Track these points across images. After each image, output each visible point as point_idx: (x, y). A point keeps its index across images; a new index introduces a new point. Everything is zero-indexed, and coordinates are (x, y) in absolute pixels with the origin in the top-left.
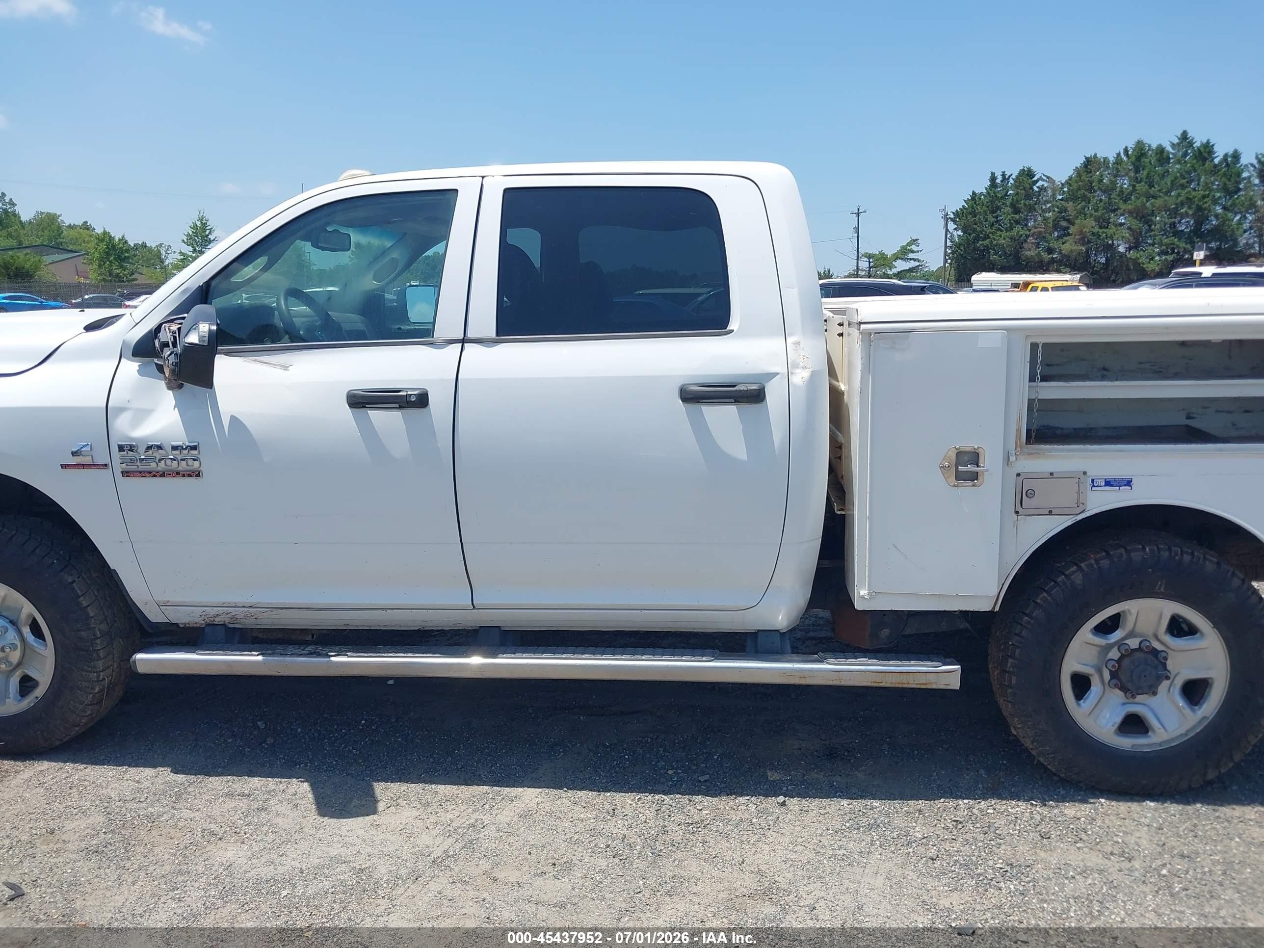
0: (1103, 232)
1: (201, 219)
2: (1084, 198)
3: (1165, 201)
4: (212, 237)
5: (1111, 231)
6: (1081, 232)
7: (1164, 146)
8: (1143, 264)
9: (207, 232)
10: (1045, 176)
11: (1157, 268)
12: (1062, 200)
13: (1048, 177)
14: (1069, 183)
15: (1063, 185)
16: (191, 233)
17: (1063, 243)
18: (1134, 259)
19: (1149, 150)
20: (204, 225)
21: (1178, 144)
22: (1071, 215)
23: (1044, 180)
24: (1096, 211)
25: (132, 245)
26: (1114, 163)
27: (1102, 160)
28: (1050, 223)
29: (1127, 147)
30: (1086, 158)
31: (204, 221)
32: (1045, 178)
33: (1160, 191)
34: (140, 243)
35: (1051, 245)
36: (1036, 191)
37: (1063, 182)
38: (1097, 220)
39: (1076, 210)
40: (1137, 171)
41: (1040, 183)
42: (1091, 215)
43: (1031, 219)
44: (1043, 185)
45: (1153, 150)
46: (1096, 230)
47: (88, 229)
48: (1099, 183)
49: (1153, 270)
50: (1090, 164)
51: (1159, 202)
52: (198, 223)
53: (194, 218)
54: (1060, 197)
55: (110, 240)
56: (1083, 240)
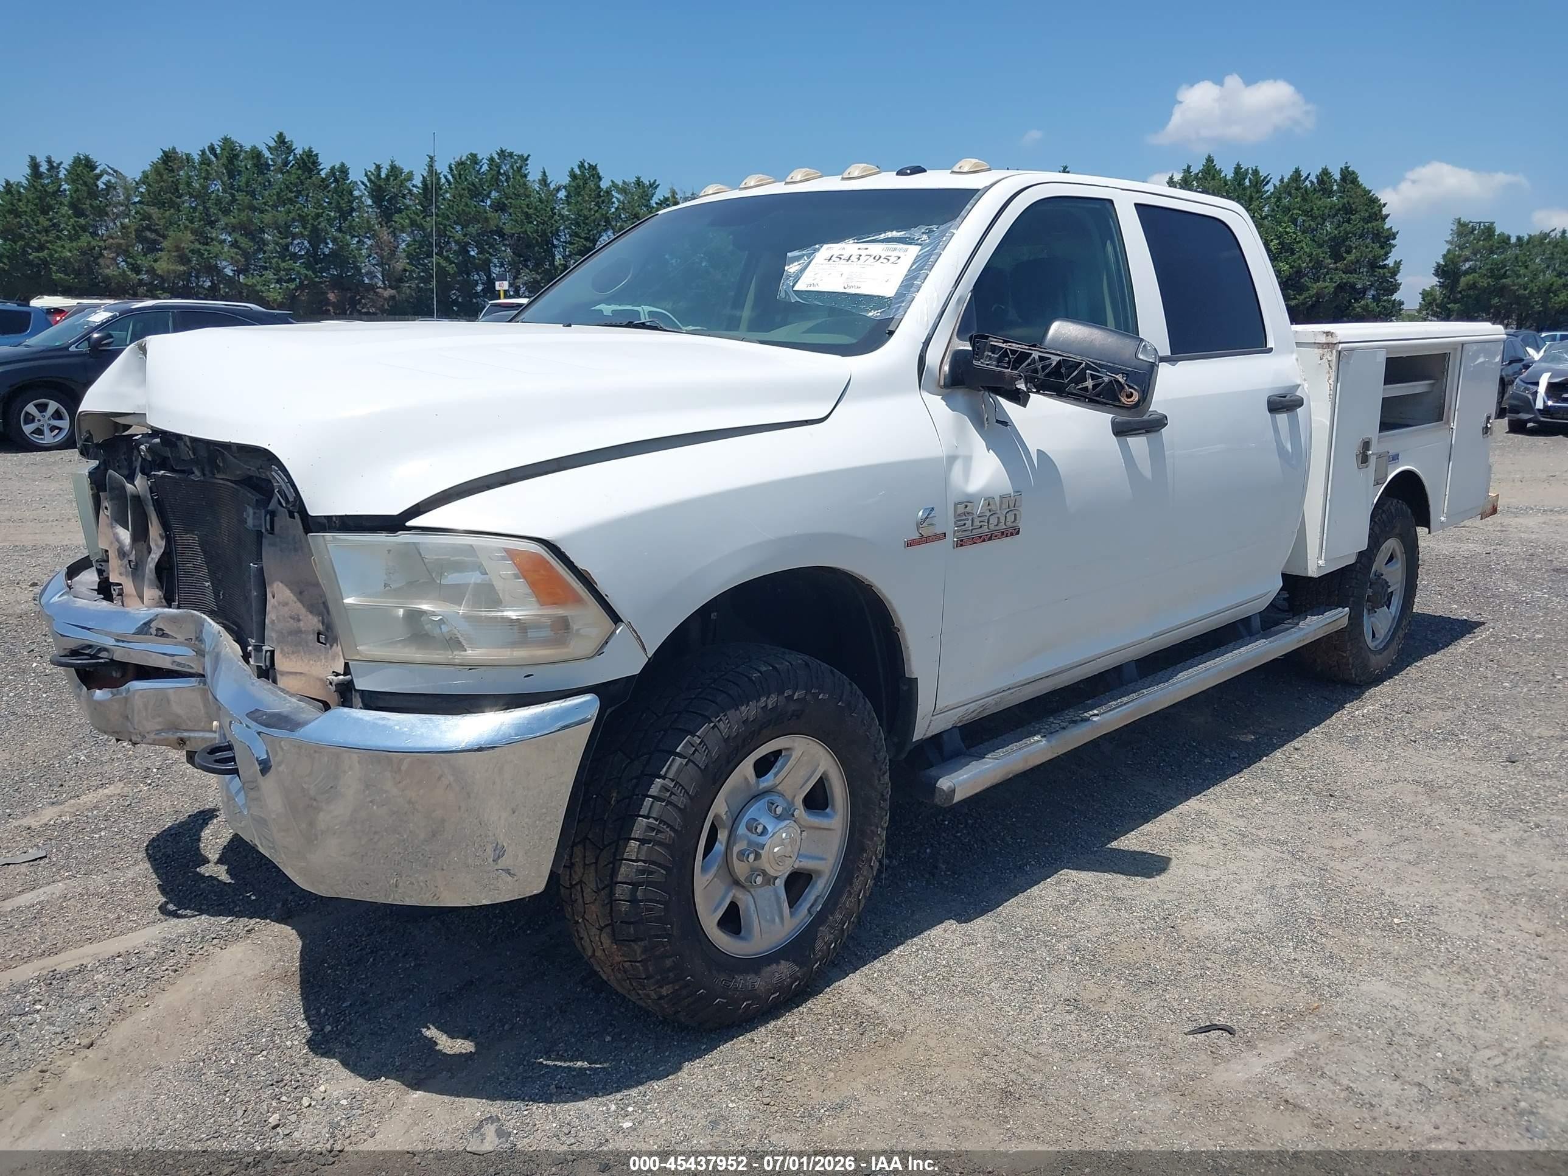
0: (206, 250)
2: (173, 205)
3: (274, 216)
5: (216, 249)
6: (178, 248)
7: (260, 149)
8: (262, 292)
10: (112, 169)
11: (279, 298)
12: (140, 202)
13: (115, 171)
14: (145, 179)
15: (137, 184)
17: (155, 261)
18: (250, 286)
19: (241, 151)
21: (276, 149)
22: (158, 225)
23: (109, 174)
24: (192, 222)
26: (201, 164)
27: (184, 157)
28: (131, 233)
29: (212, 144)
30: (164, 152)
32: (112, 172)
33: (265, 204)
35: (139, 262)
36: (102, 190)
37: (137, 180)
38: (194, 232)
39: (164, 218)
40: (231, 175)
41: (105, 178)
42: (186, 227)
43: (101, 226)
44: (109, 181)
45: (246, 152)
46: (197, 246)
48: (188, 186)
49: (276, 300)
50: (169, 158)
51: (268, 218)
54: (137, 199)
56: (183, 259)
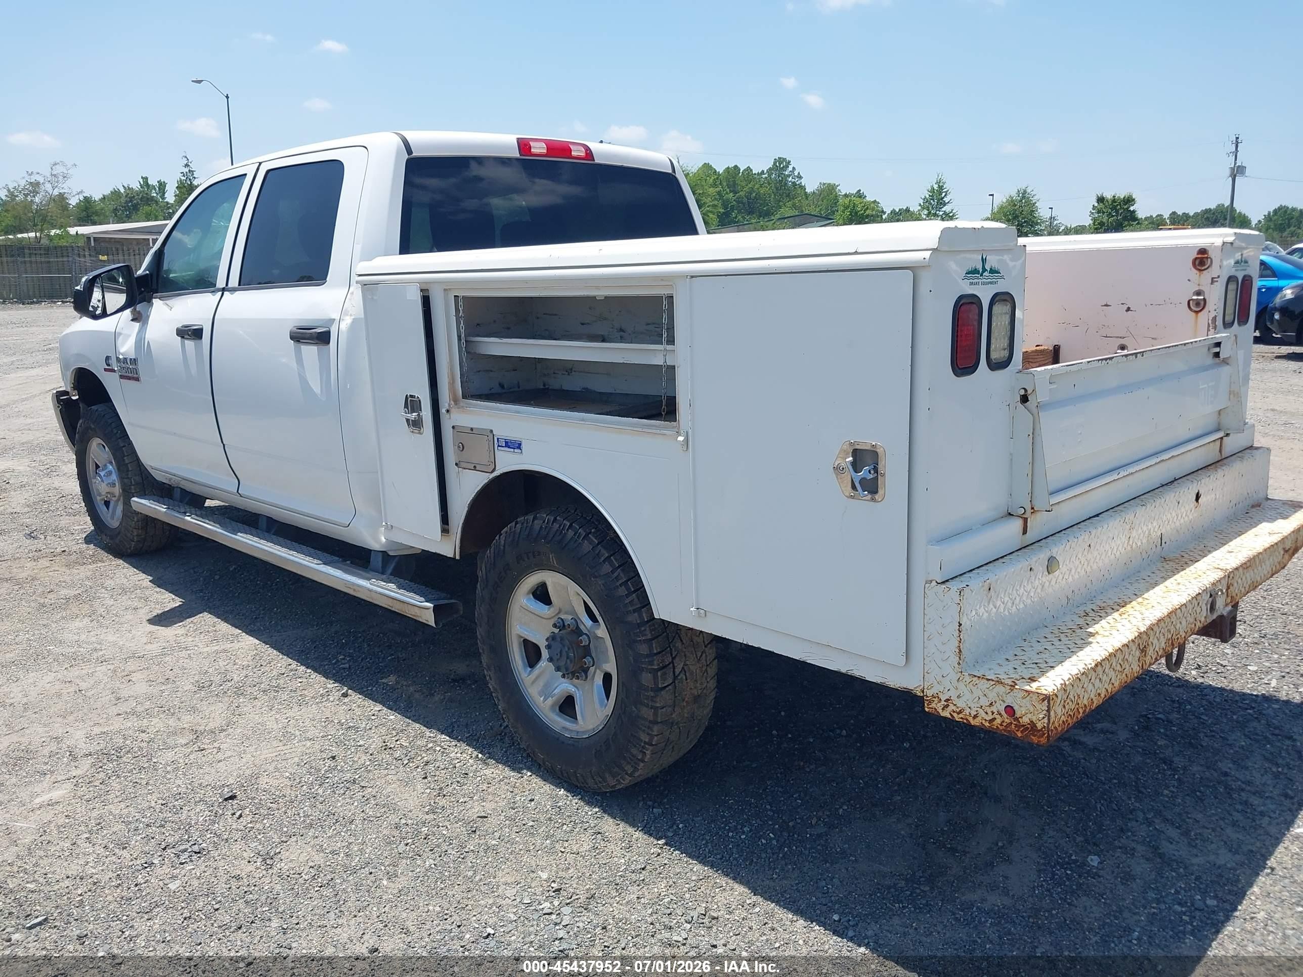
1: (938, 183)
4: (946, 200)
9: (944, 194)
16: (927, 196)
20: (941, 188)
25: (897, 210)
31: (941, 184)
34: (905, 208)
47: (860, 197)
52: (936, 187)
53: (932, 183)
55: (854, 207)
